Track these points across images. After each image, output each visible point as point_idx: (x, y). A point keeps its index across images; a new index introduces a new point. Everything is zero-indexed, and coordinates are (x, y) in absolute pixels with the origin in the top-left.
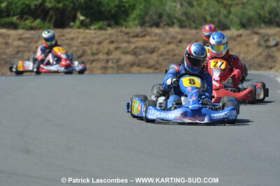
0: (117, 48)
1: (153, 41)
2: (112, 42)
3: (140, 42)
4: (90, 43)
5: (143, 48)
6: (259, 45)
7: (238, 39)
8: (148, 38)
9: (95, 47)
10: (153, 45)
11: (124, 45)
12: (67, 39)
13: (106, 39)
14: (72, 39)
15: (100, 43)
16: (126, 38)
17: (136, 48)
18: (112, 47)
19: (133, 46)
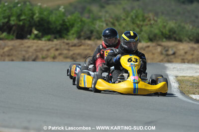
0: (60, 54)
1: (86, 49)
2: (57, 50)
3: (77, 50)
4: (42, 50)
5: (79, 54)
6: (161, 53)
7: (147, 49)
8: (82, 47)
9: (45, 53)
10: (86, 52)
11: (65, 52)
12: (25, 47)
13: (53, 47)
14: (29, 47)
15: (48, 50)
16: (67, 47)
17: (74, 54)
18: (57, 53)
19: (71, 53)
